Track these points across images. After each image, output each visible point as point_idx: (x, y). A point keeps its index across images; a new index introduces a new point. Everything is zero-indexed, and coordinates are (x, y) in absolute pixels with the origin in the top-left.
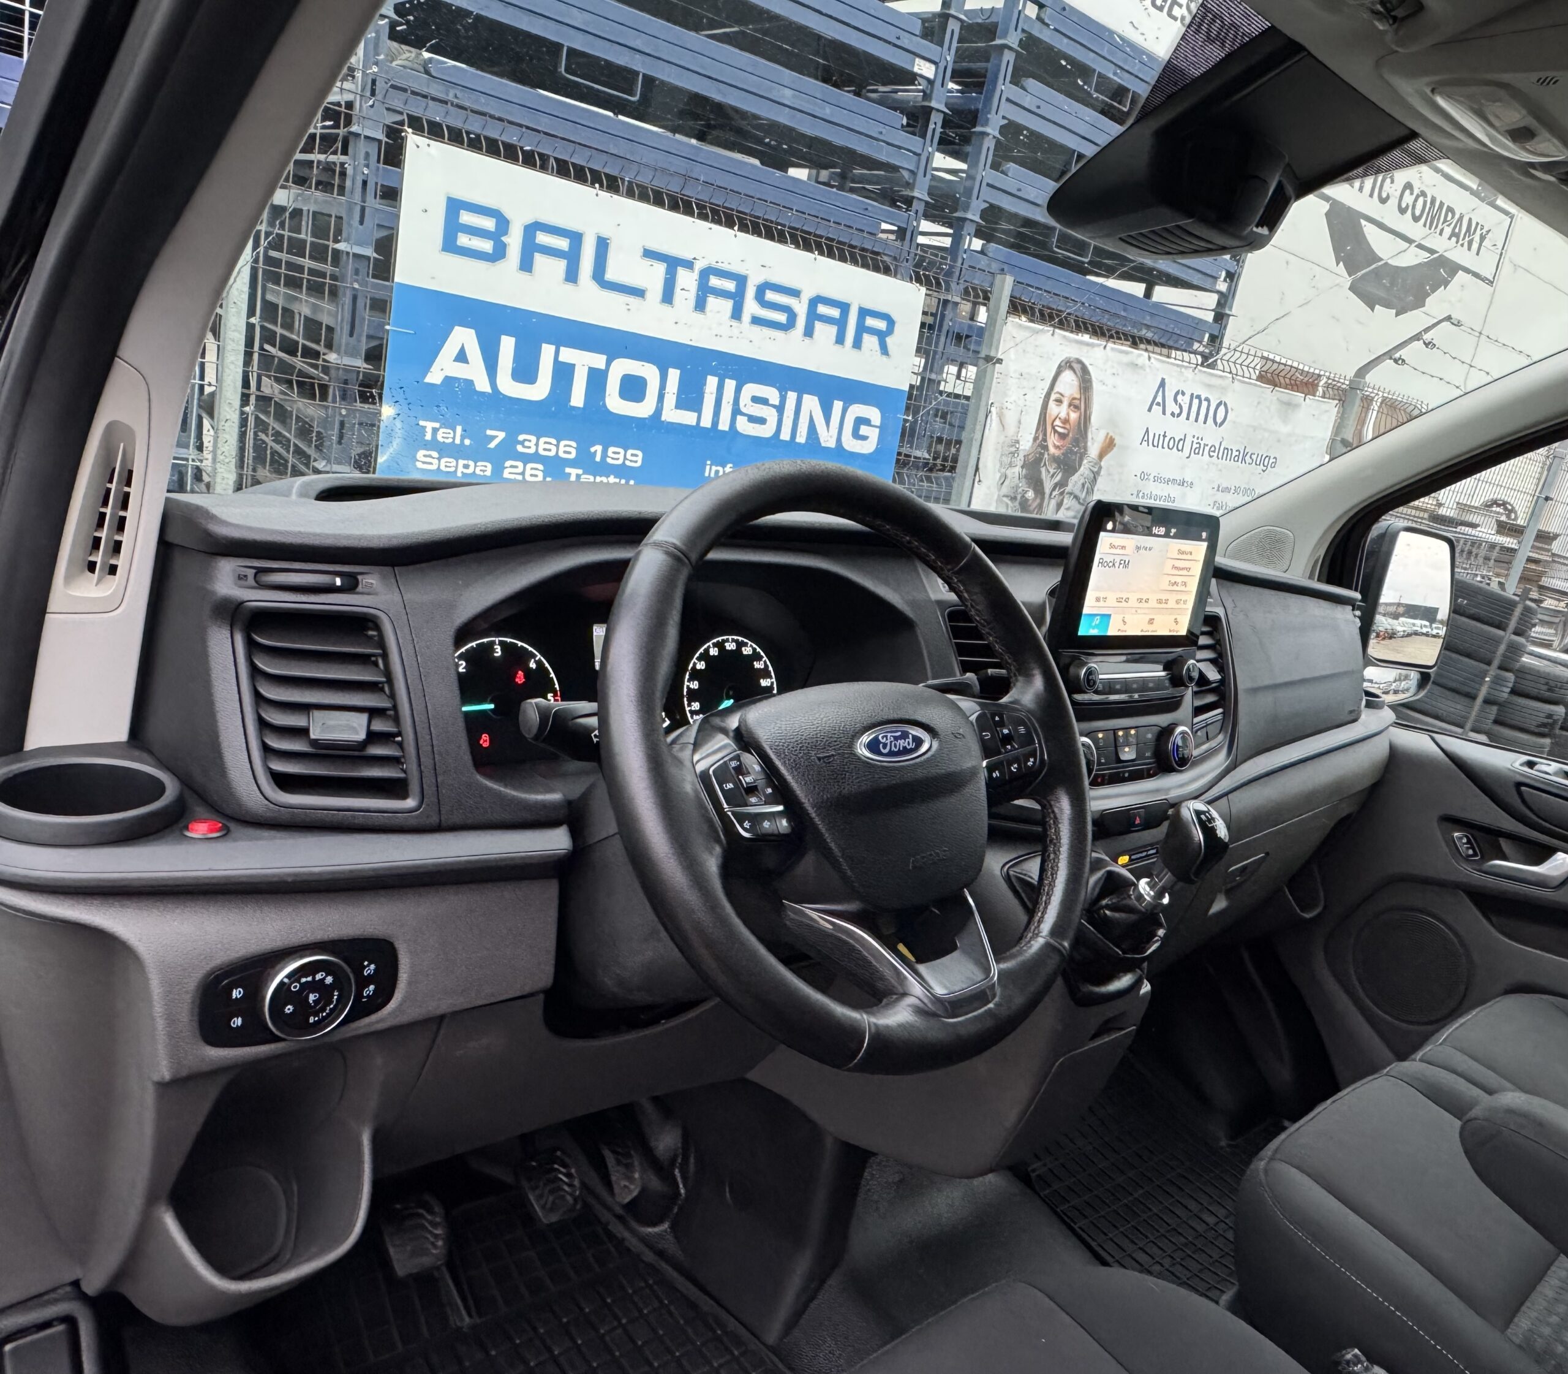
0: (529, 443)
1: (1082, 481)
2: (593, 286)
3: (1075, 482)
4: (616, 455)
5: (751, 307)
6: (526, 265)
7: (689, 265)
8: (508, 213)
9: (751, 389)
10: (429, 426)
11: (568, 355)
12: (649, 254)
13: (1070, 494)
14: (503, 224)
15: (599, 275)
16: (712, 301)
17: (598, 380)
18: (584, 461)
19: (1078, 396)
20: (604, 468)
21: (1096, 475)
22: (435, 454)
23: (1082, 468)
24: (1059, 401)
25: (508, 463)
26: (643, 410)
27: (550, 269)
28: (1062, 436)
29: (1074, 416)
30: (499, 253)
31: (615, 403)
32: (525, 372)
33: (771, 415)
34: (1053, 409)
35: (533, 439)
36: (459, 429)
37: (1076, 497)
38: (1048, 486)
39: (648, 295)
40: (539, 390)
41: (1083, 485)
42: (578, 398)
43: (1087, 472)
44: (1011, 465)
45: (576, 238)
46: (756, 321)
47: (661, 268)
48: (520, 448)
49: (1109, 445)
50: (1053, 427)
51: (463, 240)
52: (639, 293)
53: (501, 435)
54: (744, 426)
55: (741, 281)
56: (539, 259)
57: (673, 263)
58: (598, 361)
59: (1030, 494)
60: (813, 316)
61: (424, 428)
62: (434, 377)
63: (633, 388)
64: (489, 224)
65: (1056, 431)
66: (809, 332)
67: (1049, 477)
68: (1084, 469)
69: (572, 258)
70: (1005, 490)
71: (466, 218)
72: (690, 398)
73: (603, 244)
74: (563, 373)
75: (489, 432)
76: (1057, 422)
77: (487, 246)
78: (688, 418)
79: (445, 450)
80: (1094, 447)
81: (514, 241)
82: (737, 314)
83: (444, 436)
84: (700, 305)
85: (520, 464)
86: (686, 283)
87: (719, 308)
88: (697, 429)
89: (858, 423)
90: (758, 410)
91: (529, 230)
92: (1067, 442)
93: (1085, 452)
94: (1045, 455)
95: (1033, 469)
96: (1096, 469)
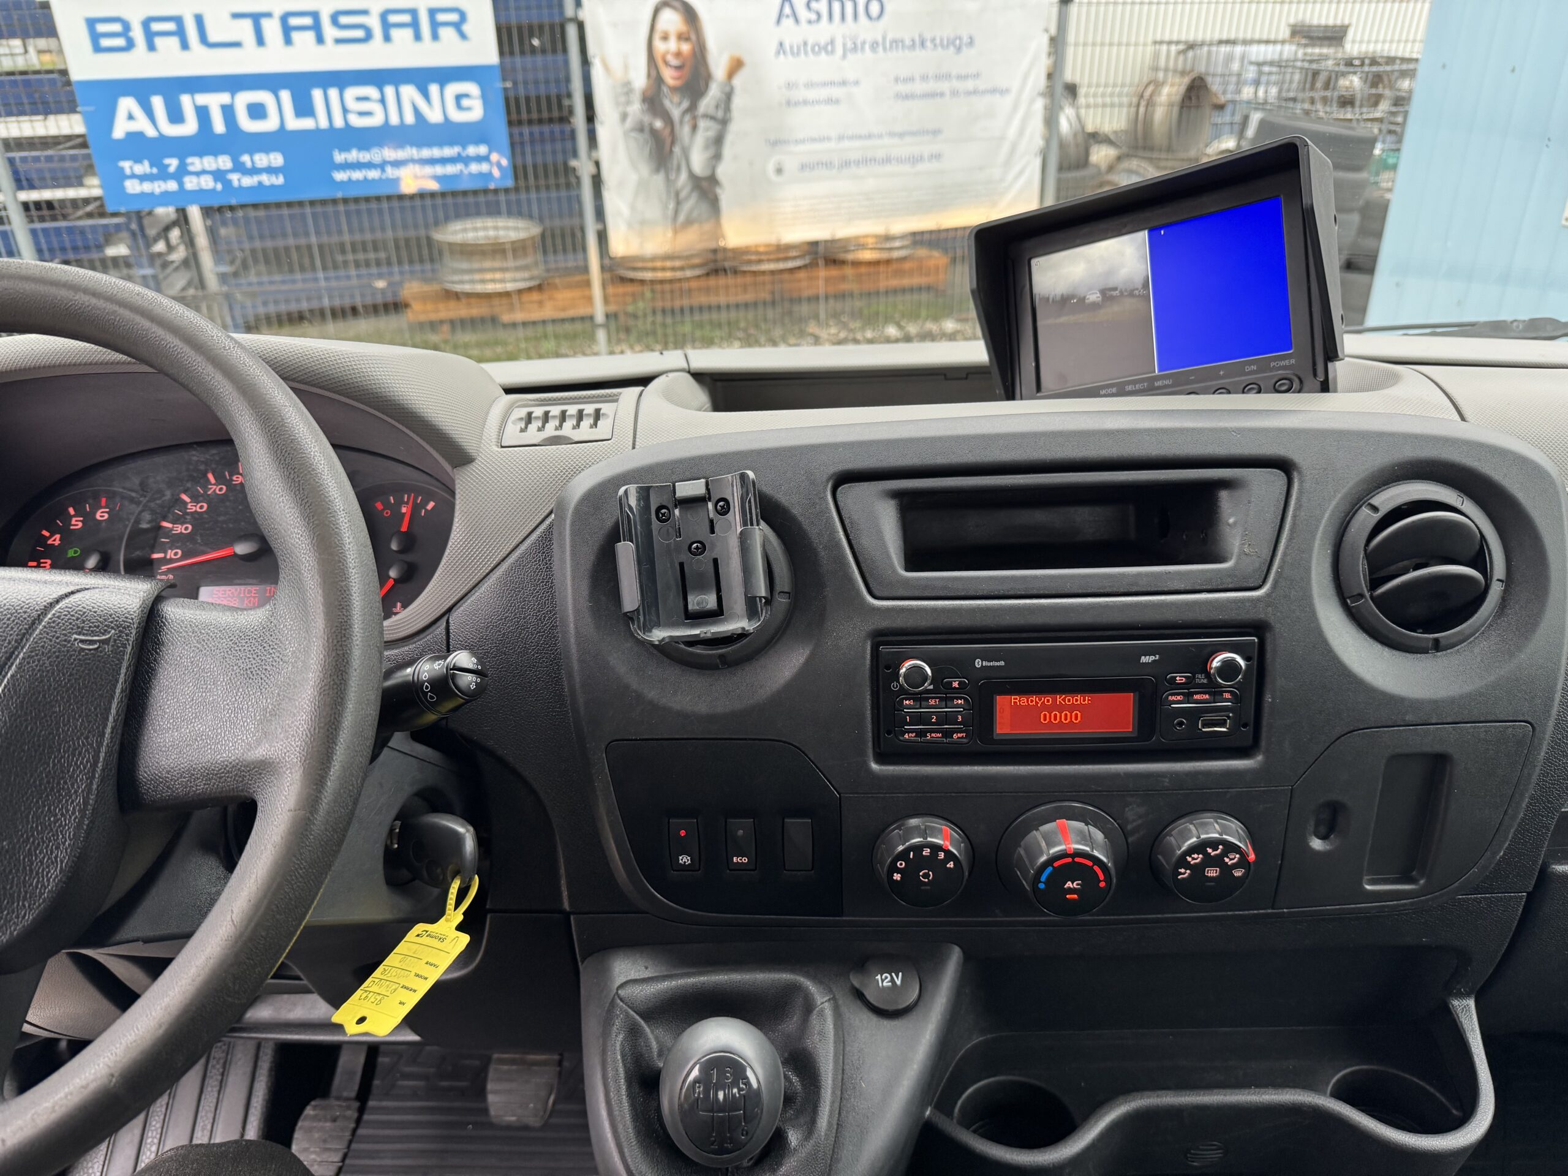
0: (195, 163)
1: (714, 101)
2: (203, 49)
3: (706, 104)
4: (261, 160)
5: (330, 32)
6: (151, 47)
7: (268, 15)
8: (127, 17)
9: (351, 93)
10: (126, 165)
11: (202, 99)
12: (236, 16)
13: (706, 116)
14: (126, 25)
15: (203, 40)
16: (297, 36)
17: (228, 111)
18: (239, 167)
19: (685, 28)
20: (255, 171)
21: (728, 96)
22: (137, 183)
23: (711, 91)
25: (186, 179)
26: (270, 124)
27: (168, 45)
28: (676, 68)
29: (686, 47)
30: (130, 45)
31: (248, 125)
32: (175, 116)
33: (377, 108)
34: (660, 46)
35: (197, 160)
36: (146, 163)
37: (713, 118)
38: (676, 113)
39: (245, 44)
40: (190, 127)
42: (219, 127)
43: (718, 93)
44: (628, 103)
45: (179, 20)
46: (339, 41)
47: (247, 24)
48: (190, 168)
49: (737, 65)
50: (666, 63)
51: (105, 43)
52: (237, 45)
53: (174, 162)
54: (356, 121)
55: (315, 15)
56: (159, 41)
57: (256, 18)
58: (225, 98)
59: (658, 124)
60: (386, 26)
61: (123, 166)
62: (119, 132)
63: (257, 111)
64: (118, 28)
65: (668, 65)
66: (387, 38)
67: (676, 108)
68: (714, 92)
69: (181, 34)
70: (629, 123)
71: (101, 28)
72: (304, 108)
73: (199, 19)
74: (203, 113)
75: (167, 161)
76: (668, 56)
77: (120, 42)
78: (307, 124)
79: (143, 178)
80: (718, 67)
81: (137, 34)
82: (320, 40)
83: (138, 169)
84: (288, 41)
85: (194, 178)
86: (272, 29)
87: (304, 39)
88: (317, 131)
89: (459, 98)
90: (364, 106)
91: (146, 23)
92: (687, 71)
93: (708, 77)
94: (665, 89)
95: (653, 101)
96: (727, 89)
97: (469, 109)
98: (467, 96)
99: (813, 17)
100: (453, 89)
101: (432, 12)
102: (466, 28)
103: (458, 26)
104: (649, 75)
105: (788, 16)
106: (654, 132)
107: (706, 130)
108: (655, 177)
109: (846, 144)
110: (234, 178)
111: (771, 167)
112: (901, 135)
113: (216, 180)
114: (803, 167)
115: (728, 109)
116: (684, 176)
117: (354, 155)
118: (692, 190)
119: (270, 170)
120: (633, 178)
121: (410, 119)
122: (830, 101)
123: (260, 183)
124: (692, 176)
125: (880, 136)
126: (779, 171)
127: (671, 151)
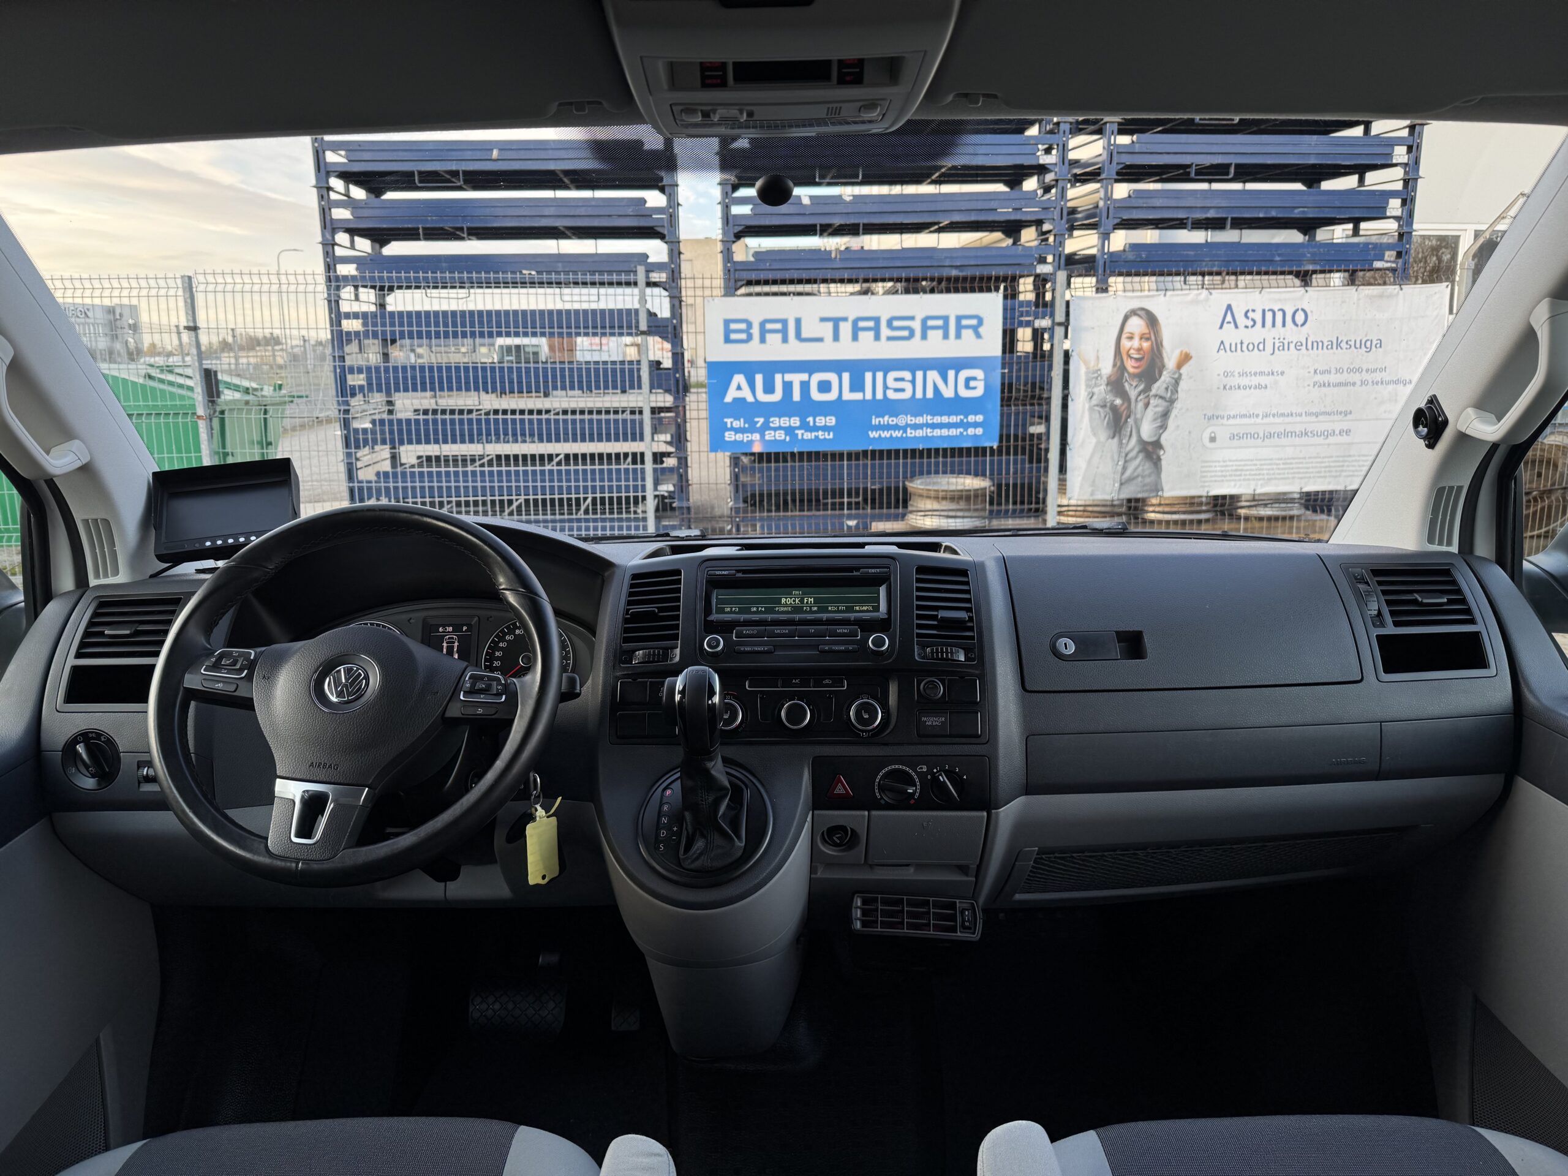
0: (775, 422)
1: (1165, 386)
2: (797, 343)
3: (1158, 387)
4: (821, 421)
5: (885, 332)
6: (763, 340)
7: (845, 319)
8: (750, 319)
9: (892, 375)
10: (728, 421)
11: (788, 377)
12: (823, 320)
13: (1156, 396)
14: (750, 325)
15: (798, 336)
16: (861, 334)
17: (805, 385)
18: (804, 426)
19: (1147, 331)
20: (816, 428)
21: (1177, 382)
22: (733, 433)
23: (1163, 378)
24: (1131, 338)
25: (767, 432)
26: (832, 396)
27: (774, 339)
28: (1137, 360)
29: (1146, 345)
30: (750, 338)
31: (816, 396)
32: (769, 389)
33: (908, 386)
34: (1126, 344)
35: (777, 419)
36: (742, 420)
37: (1161, 397)
38: (1133, 394)
39: (825, 340)
40: (777, 396)
41: (1167, 389)
42: (796, 396)
43: (1168, 380)
44: (1096, 385)
45: (784, 322)
46: (889, 339)
47: (830, 325)
48: (771, 425)
49: (1185, 358)
50: (1129, 356)
51: (733, 336)
52: (820, 340)
53: (761, 420)
54: (891, 395)
55: (877, 320)
56: (768, 336)
57: (836, 322)
58: (804, 377)
59: (1118, 402)
60: (925, 329)
61: (726, 423)
62: (728, 399)
63: (824, 387)
64: (743, 326)
65: (1131, 358)
66: (924, 337)
67: (1133, 389)
68: (1166, 378)
69: (784, 332)
70: (1094, 401)
71: (733, 326)
72: (857, 385)
73: (798, 322)
74: (788, 386)
75: (756, 419)
76: (1132, 351)
77: (743, 336)
78: (858, 396)
79: (737, 431)
80: (1170, 360)
81: (756, 331)
82: (877, 337)
83: (737, 424)
84: (855, 338)
85: (773, 432)
86: (846, 329)
87: (866, 337)
88: (864, 401)
89: (968, 380)
90: (899, 385)
91: (762, 324)
92: (1144, 363)
93: (1163, 366)
94: (1126, 374)
95: (1116, 384)
96: (1176, 376)
97: (974, 388)
98: (975, 379)
99: (1250, 323)
100: (964, 374)
101: (959, 319)
102: (981, 330)
103: (975, 329)
104: (1114, 365)
105: (1229, 323)
106: (1114, 409)
107: (1157, 406)
108: (1110, 440)
109: (1271, 420)
110: (799, 432)
111: (1206, 436)
112: (1317, 415)
113: (786, 435)
114: (1233, 437)
115: (1175, 391)
116: (1134, 440)
117: (887, 420)
118: (1140, 451)
119: (825, 428)
120: (1094, 440)
121: (930, 394)
122: (1259, 387)
123: (817, 437)
124: (1141, 441)
125: (1301, 415)
126: (1213, 439)
127: (1126, 421)
